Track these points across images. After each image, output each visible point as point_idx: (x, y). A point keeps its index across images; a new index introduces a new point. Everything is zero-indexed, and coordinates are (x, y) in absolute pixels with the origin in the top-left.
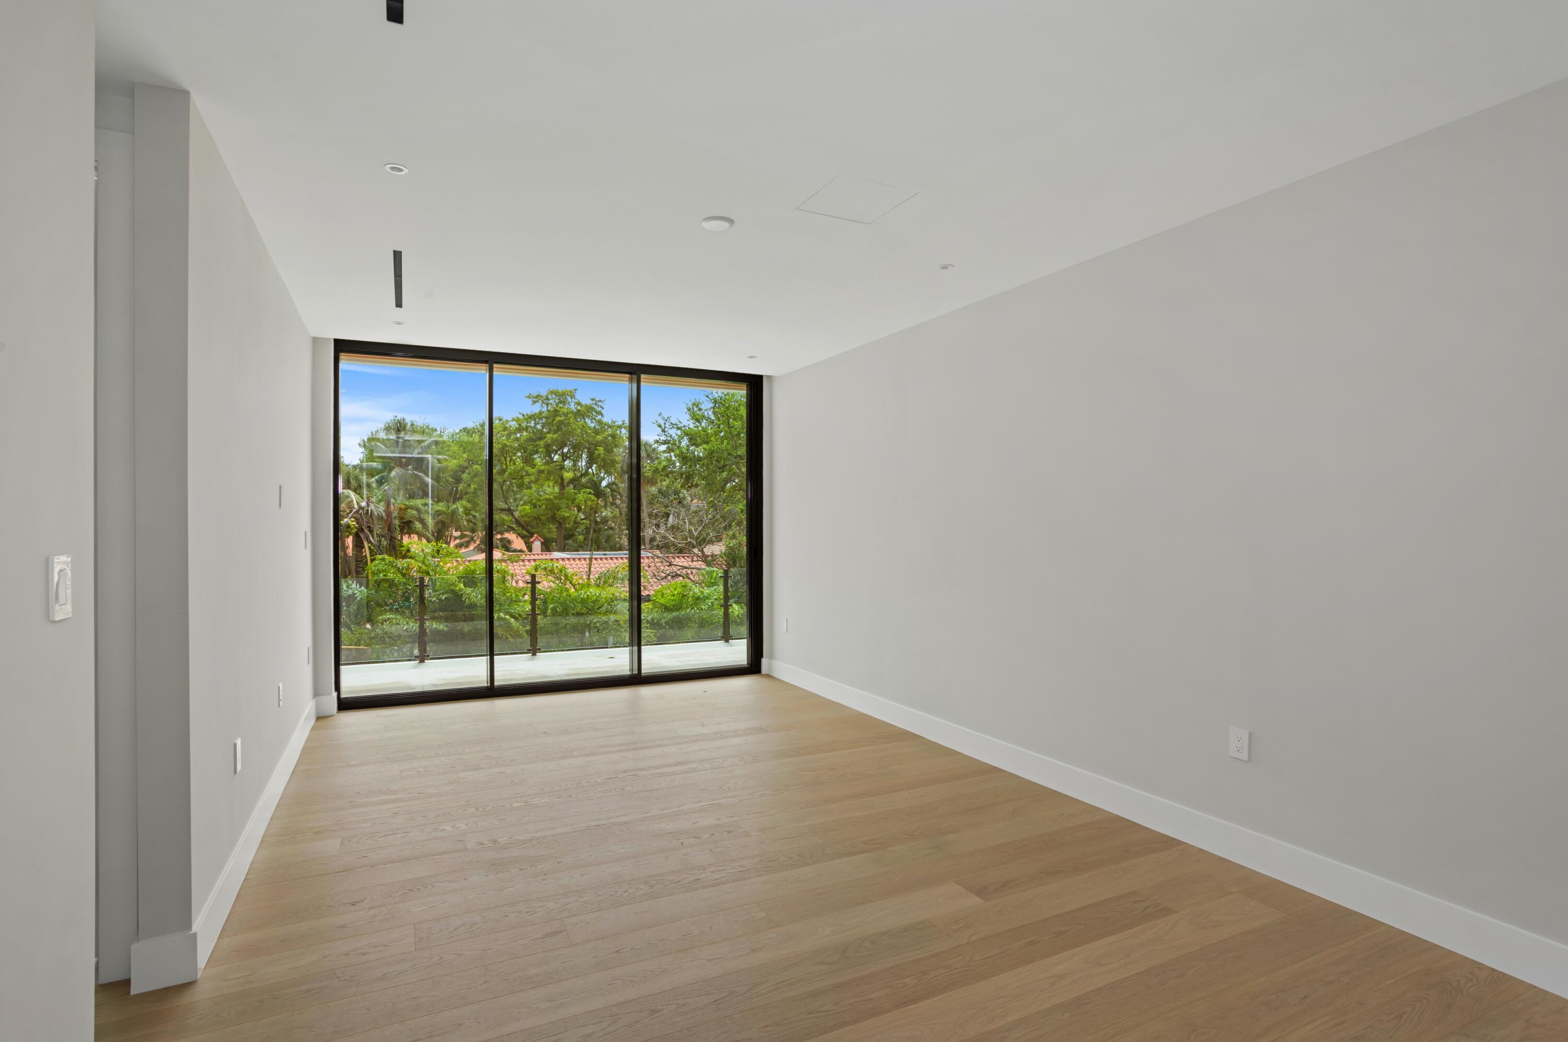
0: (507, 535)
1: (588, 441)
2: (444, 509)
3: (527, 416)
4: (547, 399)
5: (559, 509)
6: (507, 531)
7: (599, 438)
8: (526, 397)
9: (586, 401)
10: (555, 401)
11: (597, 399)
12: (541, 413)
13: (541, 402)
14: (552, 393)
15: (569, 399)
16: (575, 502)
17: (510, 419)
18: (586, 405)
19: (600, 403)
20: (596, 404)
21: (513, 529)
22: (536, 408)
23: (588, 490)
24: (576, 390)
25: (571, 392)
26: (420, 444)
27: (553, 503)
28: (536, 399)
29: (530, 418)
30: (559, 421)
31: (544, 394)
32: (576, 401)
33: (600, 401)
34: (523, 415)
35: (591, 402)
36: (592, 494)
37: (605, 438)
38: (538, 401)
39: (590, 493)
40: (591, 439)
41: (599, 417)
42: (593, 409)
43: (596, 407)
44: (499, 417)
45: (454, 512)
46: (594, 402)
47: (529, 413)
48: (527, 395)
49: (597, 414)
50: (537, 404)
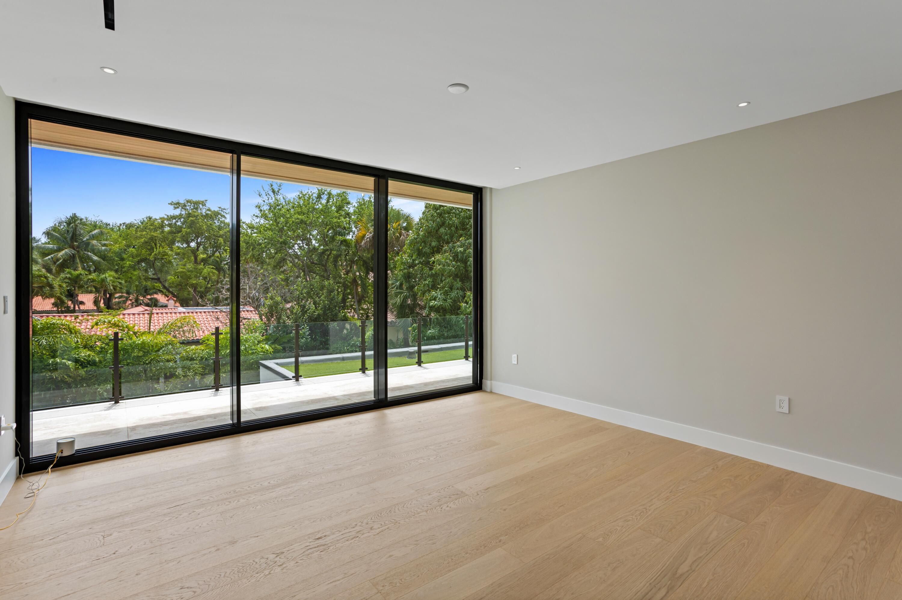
0: (155, 296)
1: (214, 235)
2: (95, 278)
3: (170, 216)
4: (185, 206)
5: (190, 278)
6: (156, 293)
7: (221, 232)
8: (169, 204)
9: (214, 208)
10: (190, 208)
11: (222, 208)
12: (181, 215)
13: (180, 207)
14: (188, 201)
15: (201, 206)
16: (202, 274)
17: (158, 218)
18: (214, 211)
19: (224, 211)
20: (222, 211)
21: (161, 291)
22: (177, 212)
23: (212, 267)
24: (206, 201)
25: (203, 202)
26: (89, 233)
27: (186, 275)
28: (177, 205)
29: (172, 218)
30: (192, 220)
31: (182, 202)
32: (207, 208)
33: (224, 209)
34: (168, 216)
35: (218, 209)
36: (214, 269)
37: (225, 232)
38: (178, 208)
39: (213, 268)
40: (215, 233)
41: (223, 219)
42: (219, 214)
43: (222, 213)
44: (149, 216)
45: (103, 280)
46: (221, 209)
47: (172, 215)
48: (170, 202)
49: (222, 217)
50: (177, 209)
